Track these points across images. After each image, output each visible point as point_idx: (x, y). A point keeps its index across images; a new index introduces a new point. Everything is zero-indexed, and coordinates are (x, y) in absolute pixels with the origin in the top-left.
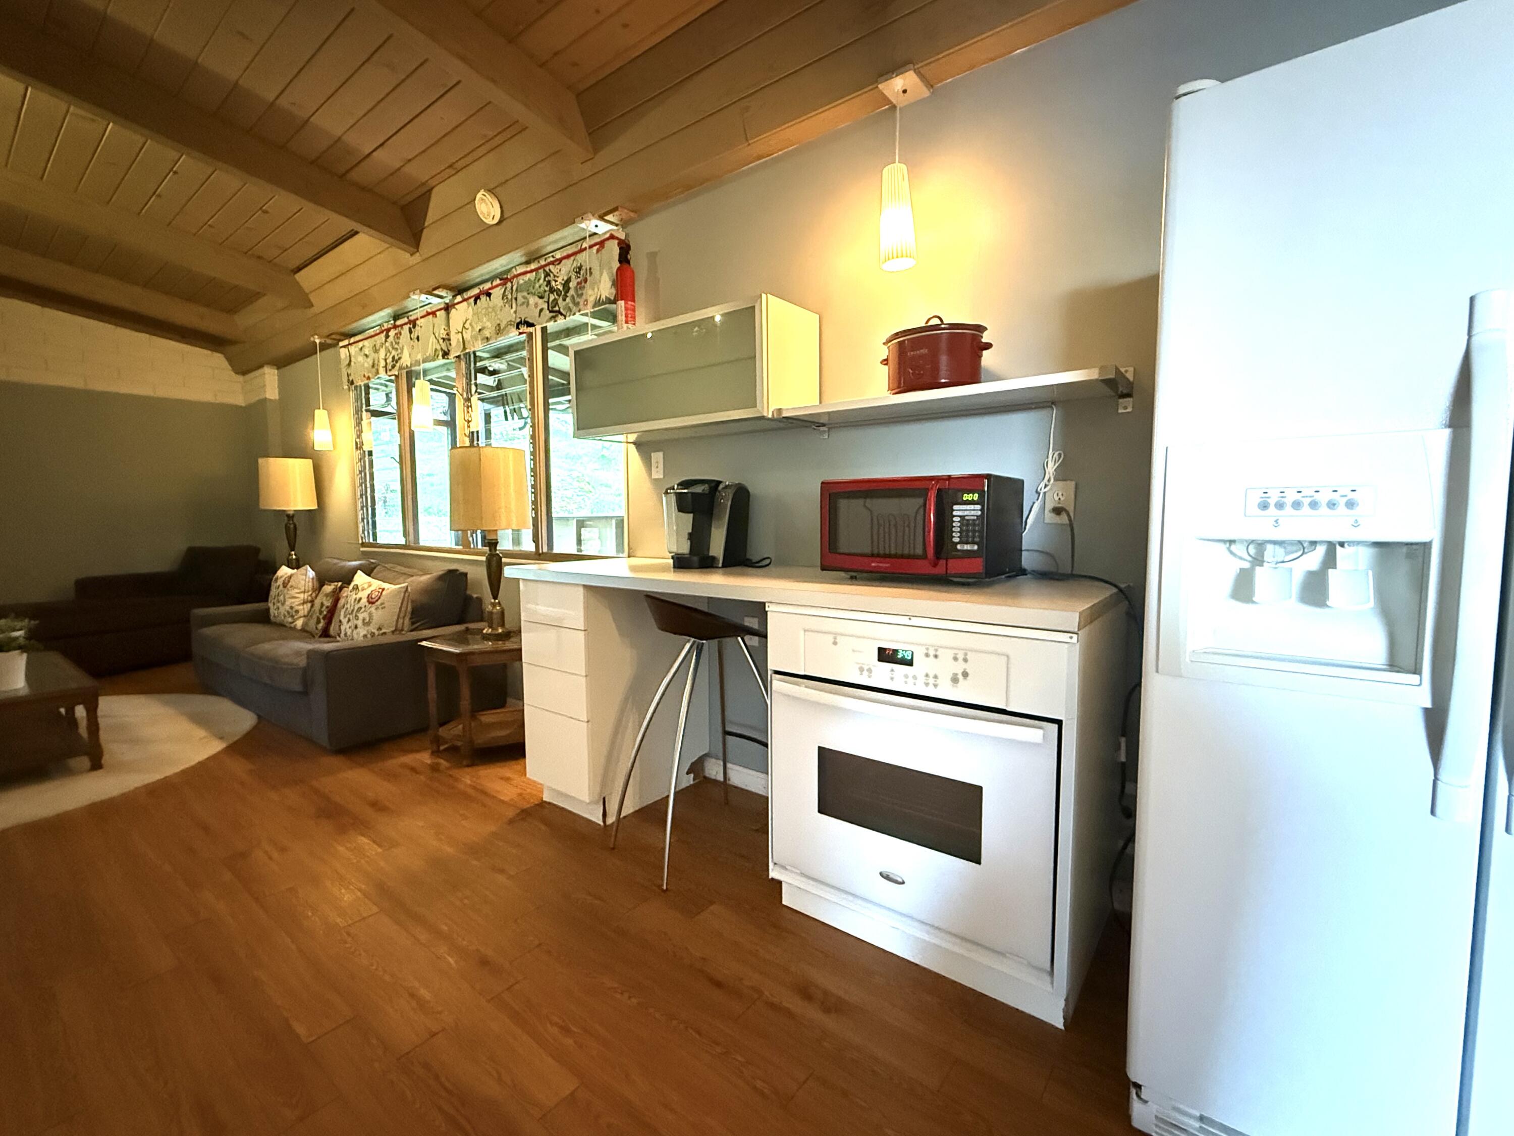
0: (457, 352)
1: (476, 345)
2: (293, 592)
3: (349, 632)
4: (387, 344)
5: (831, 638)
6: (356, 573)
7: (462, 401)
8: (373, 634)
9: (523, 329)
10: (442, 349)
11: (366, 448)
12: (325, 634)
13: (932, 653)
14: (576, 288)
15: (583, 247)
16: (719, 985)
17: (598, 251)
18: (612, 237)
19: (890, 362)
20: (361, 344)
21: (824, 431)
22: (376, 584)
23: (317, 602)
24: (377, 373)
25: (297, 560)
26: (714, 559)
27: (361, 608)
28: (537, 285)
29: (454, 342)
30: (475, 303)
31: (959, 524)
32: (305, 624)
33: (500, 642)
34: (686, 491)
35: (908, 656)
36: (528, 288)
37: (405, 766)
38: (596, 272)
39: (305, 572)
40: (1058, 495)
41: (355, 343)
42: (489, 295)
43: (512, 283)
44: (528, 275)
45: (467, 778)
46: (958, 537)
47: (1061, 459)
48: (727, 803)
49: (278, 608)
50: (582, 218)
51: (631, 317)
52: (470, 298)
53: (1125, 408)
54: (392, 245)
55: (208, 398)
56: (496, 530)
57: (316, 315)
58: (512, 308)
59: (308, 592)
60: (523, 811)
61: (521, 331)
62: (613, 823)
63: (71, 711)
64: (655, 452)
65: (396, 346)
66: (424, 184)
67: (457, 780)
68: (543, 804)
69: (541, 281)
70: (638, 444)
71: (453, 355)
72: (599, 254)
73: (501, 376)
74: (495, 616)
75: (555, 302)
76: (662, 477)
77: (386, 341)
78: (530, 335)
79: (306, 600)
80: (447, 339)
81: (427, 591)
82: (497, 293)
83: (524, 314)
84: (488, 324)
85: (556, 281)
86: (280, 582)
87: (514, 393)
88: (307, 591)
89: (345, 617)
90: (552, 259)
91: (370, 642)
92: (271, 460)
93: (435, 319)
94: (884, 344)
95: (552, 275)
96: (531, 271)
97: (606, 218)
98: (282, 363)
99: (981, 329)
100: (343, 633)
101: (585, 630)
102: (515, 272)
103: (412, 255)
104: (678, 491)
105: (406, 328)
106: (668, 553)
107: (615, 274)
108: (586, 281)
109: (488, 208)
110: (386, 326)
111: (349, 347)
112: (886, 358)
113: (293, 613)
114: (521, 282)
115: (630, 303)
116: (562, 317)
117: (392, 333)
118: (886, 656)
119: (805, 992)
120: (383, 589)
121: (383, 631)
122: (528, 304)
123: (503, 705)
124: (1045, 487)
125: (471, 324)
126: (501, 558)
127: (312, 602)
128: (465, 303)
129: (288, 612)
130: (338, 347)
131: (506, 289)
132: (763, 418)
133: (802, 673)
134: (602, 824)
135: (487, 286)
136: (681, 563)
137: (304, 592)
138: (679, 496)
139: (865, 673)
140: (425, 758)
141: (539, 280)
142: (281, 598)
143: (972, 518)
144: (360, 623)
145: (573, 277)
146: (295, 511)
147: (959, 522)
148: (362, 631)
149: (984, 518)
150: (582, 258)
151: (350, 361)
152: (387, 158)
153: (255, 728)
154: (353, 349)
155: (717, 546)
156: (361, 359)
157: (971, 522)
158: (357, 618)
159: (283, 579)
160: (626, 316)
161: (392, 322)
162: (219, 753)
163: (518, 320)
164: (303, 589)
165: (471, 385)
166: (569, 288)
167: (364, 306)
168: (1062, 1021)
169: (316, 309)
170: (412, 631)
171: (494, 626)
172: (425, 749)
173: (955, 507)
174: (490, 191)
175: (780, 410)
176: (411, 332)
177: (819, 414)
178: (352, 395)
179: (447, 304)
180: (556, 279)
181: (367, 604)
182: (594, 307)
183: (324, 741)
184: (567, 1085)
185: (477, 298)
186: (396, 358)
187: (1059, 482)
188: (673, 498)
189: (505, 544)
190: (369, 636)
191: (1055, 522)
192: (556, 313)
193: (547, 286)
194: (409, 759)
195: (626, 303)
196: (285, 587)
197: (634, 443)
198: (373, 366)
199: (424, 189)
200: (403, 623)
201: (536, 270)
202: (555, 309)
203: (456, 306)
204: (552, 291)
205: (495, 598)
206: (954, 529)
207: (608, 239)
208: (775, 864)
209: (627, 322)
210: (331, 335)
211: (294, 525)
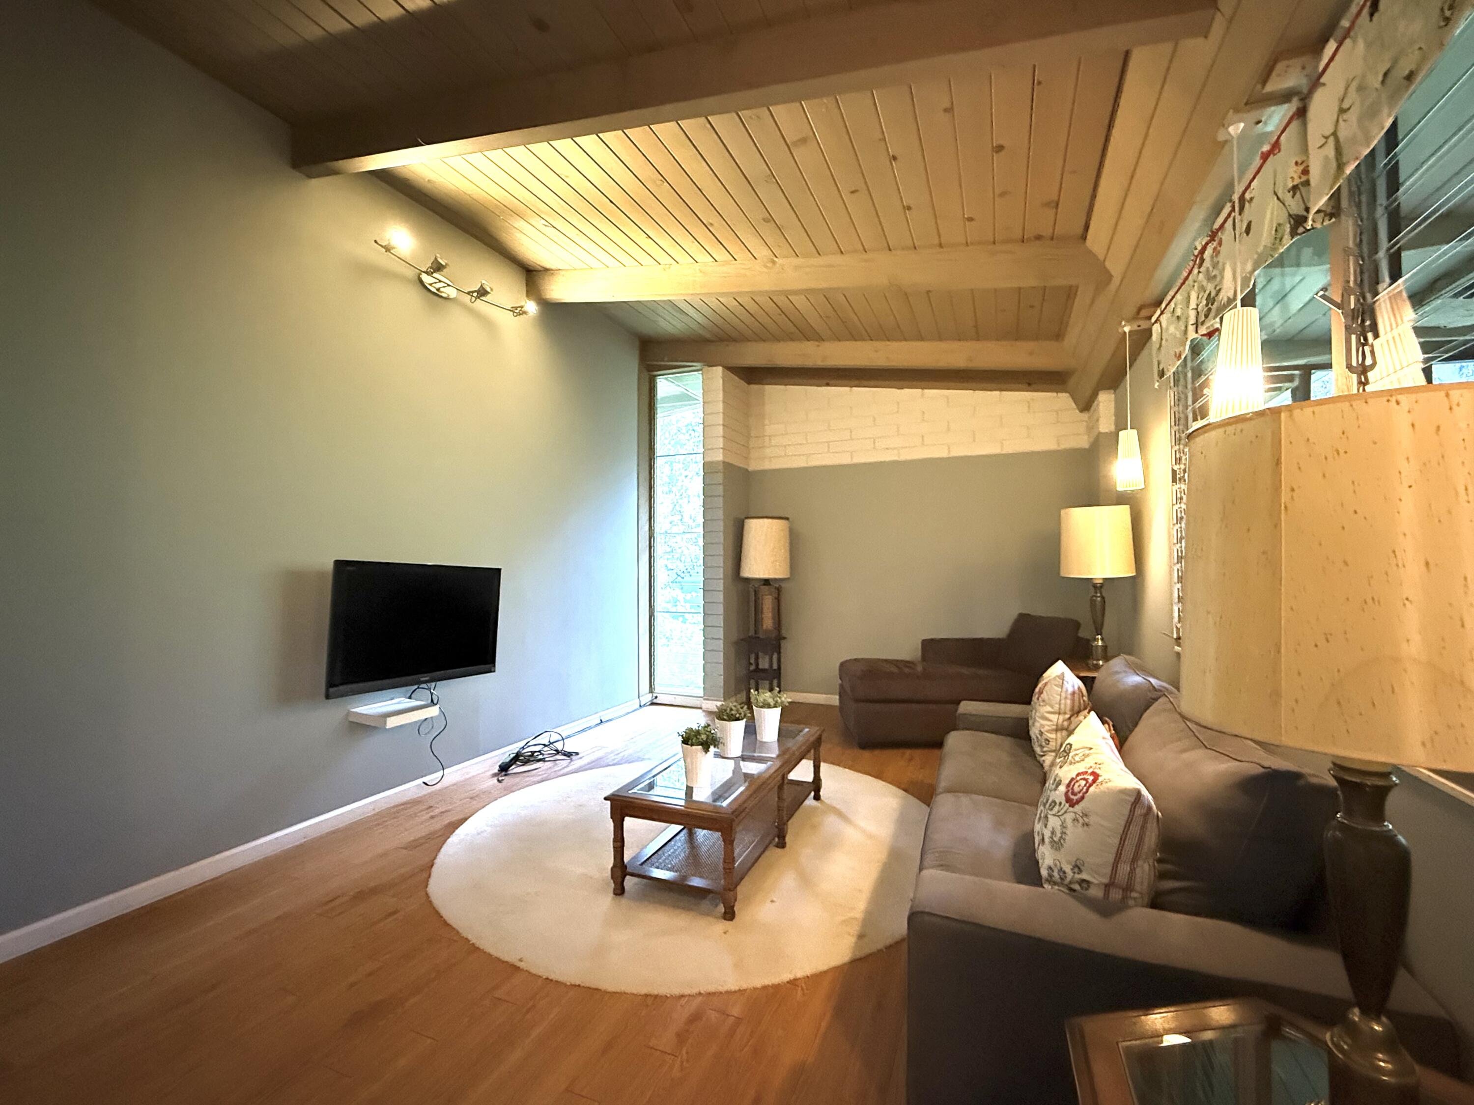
2: (1044, 710)
4: (1201, 277)
10: (1292, 213)
20: (1173, 304)
22: (1097, 758)
24: (1187, 338)
25: (1105, 648)
27: (1054, 803)
29: (1316, 179)
30: (1373, 14)
39: (1060, 682)
41: (1167, 306)
57: (1118, 287)
59: (1065, 713)
65: (1213, 271)
77: (1199, 273)
79: (1060, 727)
80: (1303, 182)
88: (1062, 711)
92: (1073, 511)
93: (1278, 157)
98: (1114, 383)
103: (1208, 34)
105: (1229, 223)
111: (1162, 317)
113: (1042, 741)
117: (1209, 252)
120: (1095, 780)
121: (1084, 876)
128: (1334, 62)
129: (1038, 739)
130: (1147, 325)
137: (1059, 713)
144: (1047, 835)
148: (1048, 856)
151: (1162, 340)
154: (1165, 318)
156: (1172, 328)
158: (1046, 820)
161: (1208, 230)
164: (1056, 707)
169: (1116, 280)
176: (1236, 226)
179: (1299, 100)
181: (1064, 801)
186: (1213, 293)
198: (1185, 331)
203: (1322, 80)
210: (1138, 312)
211: (1103, 598)
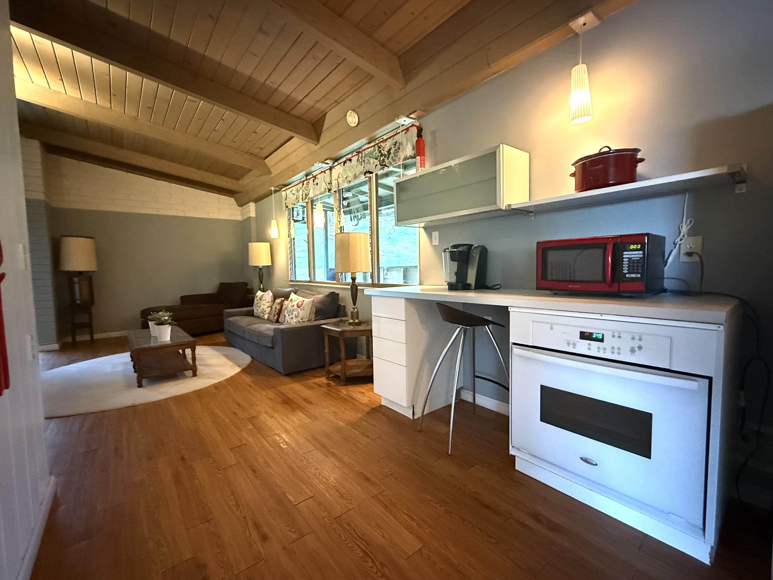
0: (335, 189)
1: (344, 185)
2: (264, 302)
3: (289, 321)
4: (303, 188)
5: (549, 326)
6: (290, 294)
7: (337, 212)
8: (299, 322)
9: (368, 175)
10: (328, 188)
11: (292, 237)
12: (277, 321)
13: (616, 334)
14: (394, 153)
15: (398, 132)
16: (487, 507)
17: (405, 133)
18: (413, 125)
19: (577, 174)
20: (291, 189)
21: (532, 215)
22: (300, 299)
23: (274, 307)
24: (299, 201)
25: (263, 288)
26: (470, 285)
27: (294, 310)
28: (374, 153)
29: (334, 184)
30: (344, 165)
31: (627, 263)
32: (268, 317)
33: (357, 327)
34: (455, 250)
35: (599, 337)
36: (370, 155)
37: (315, 383)
38: (404, 143)
39: (268, 293)
40: (689, 245)
41: (289, 189)
42: (350, 160)
43: (362, 153)
44: (370, 149)
45: (344, 391)
46: (627, 270)
47: (692, 224)
48: (475, 414)
49: (258, 310)
50: (398, 118)
51: (423, 165)
52: (341, 163)
53: (741, 190)
54: (307, 142)
55: (228, 218)
56: (355, 272)
57: (273, 177)
58: (362, 165)
59: (270, 302)
60: (373, 409)
61: (366, 176)
62: (419, 418)
63: (184, 351)
64: (434, 231)
65: (307, 188)
66: (323, 112)
67: (340, 391)
68: (381, 406)
69: (377, 150)
70: (425, 228)
71: (332, 191)
72: (406, 134)
73: (350, 201)
74: (354, 314)
75: (383, 160)
76: (438, 244)
77: (302, 187)
78: (370, 178)
79: (269, 306)
80: (330, 183)
81: (322, 302)
82: (355, 159)
83: (368, 168)
84: (350, 175)
85: (384, 150)
86: (258, 298)
87: (355, 208)
89: (287, 313)
90: (382, 140)
91: (299, 325)
92: (253, 243)
93: (325, 174)
94: (572, 165)
95: (382, 147)
96: (371, 147)
97: (410, 116)
98: (257, 200)
99: (636, 151)
100: (286, 320)
101: (405, 321)
102: (363, 148)
103: (316, 145)
104: (451, 250)
105: (312, 180)
106: (445, 282)
107: (415, 144)
108: (399, 148)
109: (353, 118)
110: (303, 180)
111: (286, 191)
112: (573, 172)
113: (263, 312)
114: (367, 152)
115: (422, 157)
116: (387, 167)
117: (305, 183)
118: (585, 336)
119: (536, 517)
120: (304, 301)
121: (304, 320)
122: (370, 163)
123: (355, 357)
124: (680, 241)
125: (342, 176)
126: (357, 287)
127: (271, 307)
128: (339, 165)
129: (262, 311)
130: (281, 191)
131: (359, 156)
132: (500, 210)
133: (531, 345)
134: (412, 418)
135: (350, 156)
136: (452, 287)
137: (268, 302)
138: (451, 252)
139: (571, 346)
140: (324, 380)
141: (375, 150)
142: (259, 305)
143: (637, 259)
144: (293, 316)
145: (393, 147)
146: (263, 266)
147: (627, 261)
148: (295, 320)
149: (645, 259)
150: (396, 138)
151: (287, 197)
152: (308, 102)
153: (252, 362)
154: (288, 192)
155: (471, 278)
156: (291, 196)
157: (636, 261)
158: (292, 314)
159: (260, 296)
160: (421, 164)
161: (305, 177)
162: (239, 372)
163: (365, 171)
164: (268, 301)
165: (341, 204)
166: (390, 153)
167: (294, 171)
168: (709, 560)
169: (273, 175)
170: (315, 320)
171: (354, 319)
172: (323, 376)
173: (625, 253)
174: (354, 110)
175: (509, 205)
176: (314, 181)
177: (529, 207)
178: (287, 212)
179: (330, 167)
180: (384, 149)
181: (297, 308)
182: (403, 161)
183: (281, 370)
184: (418, 546)
185: (345, 162)
186: (307, 194)
187: (690, 238)
188: (448, 255)
189: (359, 279)
190: (298, 322)
191: (687, 261)
192: (383, 165)
193: (379, 153)
194: (317, 380)
195: (420, 157)
196: (260, 300)
197: (423, 228)
198: (297, 199)
199: (324, 113)
200: (312, 317)
201: (374, 146)
202: (383, 164)
203: (335, 167)
204: (382, 155)
205: (354, 305)
206: (624, 266)
207: (411, 126)
208: (513, 447)
209: (421, 167)
210: (278, 186)
211: (262, 272)
